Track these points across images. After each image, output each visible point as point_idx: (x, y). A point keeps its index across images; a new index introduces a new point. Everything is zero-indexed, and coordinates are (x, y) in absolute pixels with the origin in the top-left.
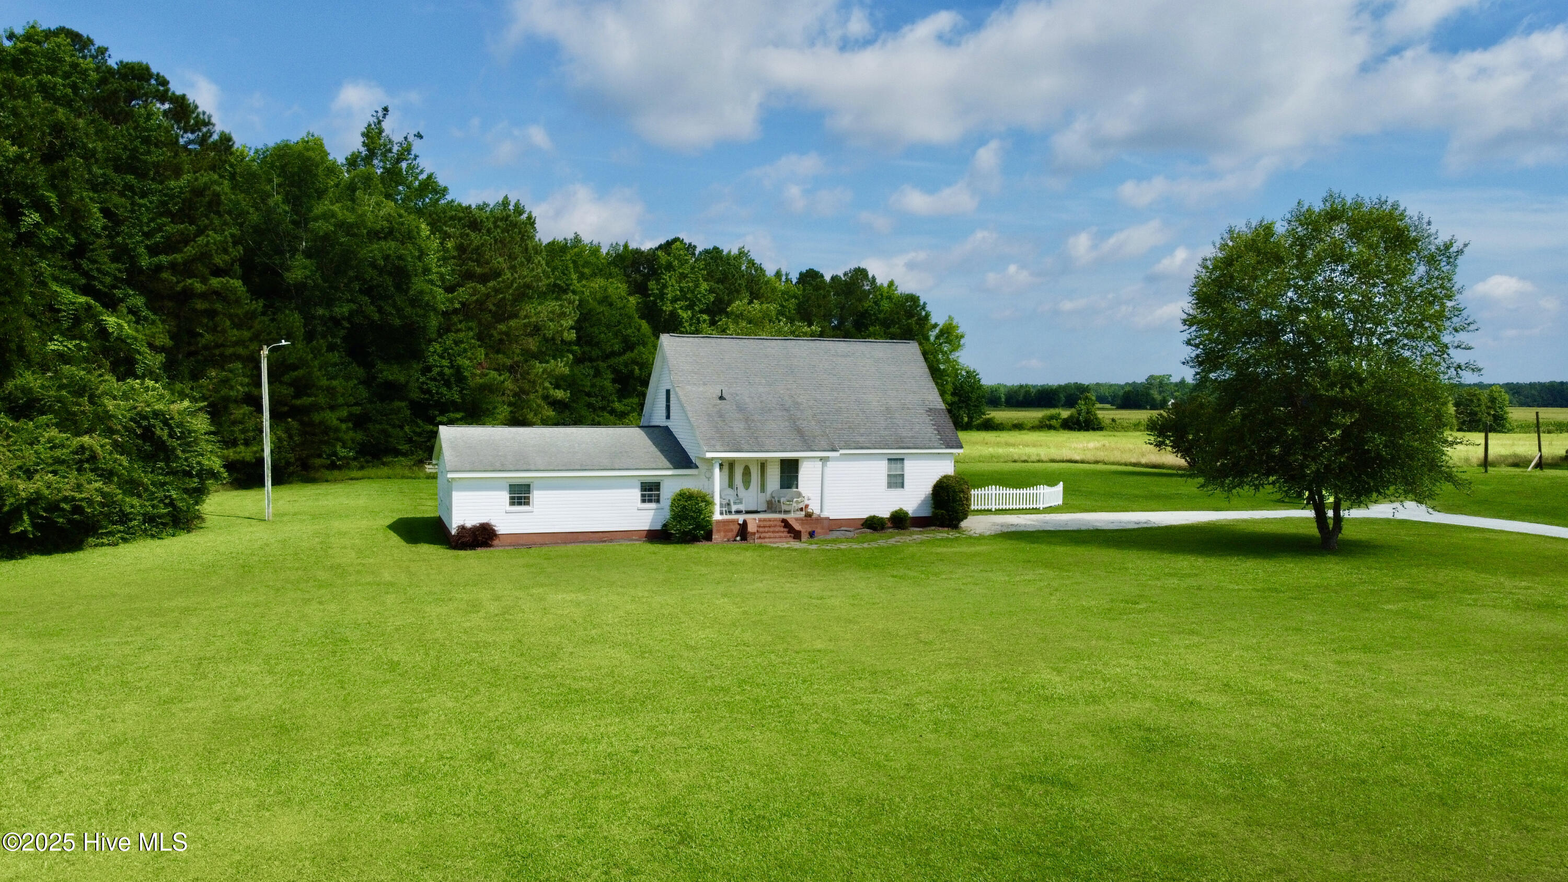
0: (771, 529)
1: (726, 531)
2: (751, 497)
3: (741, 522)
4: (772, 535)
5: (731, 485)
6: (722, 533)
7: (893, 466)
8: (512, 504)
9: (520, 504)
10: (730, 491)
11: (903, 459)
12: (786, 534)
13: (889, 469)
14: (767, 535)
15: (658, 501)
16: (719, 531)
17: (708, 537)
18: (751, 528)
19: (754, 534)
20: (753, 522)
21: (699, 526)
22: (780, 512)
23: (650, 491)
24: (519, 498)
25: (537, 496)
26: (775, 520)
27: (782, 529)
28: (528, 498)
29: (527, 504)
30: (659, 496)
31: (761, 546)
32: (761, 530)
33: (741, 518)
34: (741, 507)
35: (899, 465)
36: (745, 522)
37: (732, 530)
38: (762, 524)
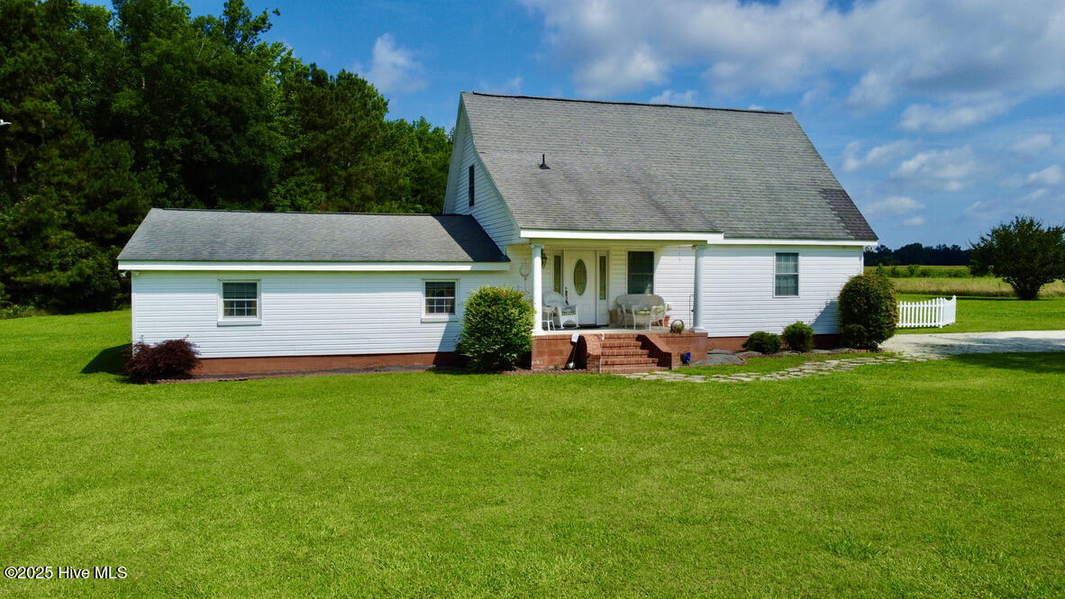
0: (623, 351)
1: (552, 354)
2: (587, 305)
3: (575, 340)
4: (625, 360)
5: (558, 286)
6: (546, 357)
7: (783, 263)
8: (228, 313)
9: (241, 313)
10: (556, 296)
11: (796, 255)
12: (645, 358)
13: (778, 268)
14: (617, 360)
15: (452, 311)
16: (541, 354)
17: (525, 362)
18: (593, 348)
19: (598, 358)
20: (595, 340)
21: (509, 347)
22: (630, 327)
23: (439, 293)
24: (240, 304)
25: (266, 300)
26: (627, 337)
27: (639, 351)
28: (254, 304)
29: (252, 312)
30: (453, 302)
31: (609, 378)
32: (607, 351)
33: (575, 335)
34: (574, 319)
35: (791, 263)
36: (581, 339)
37: (561, 353)
38: (608, 343)
